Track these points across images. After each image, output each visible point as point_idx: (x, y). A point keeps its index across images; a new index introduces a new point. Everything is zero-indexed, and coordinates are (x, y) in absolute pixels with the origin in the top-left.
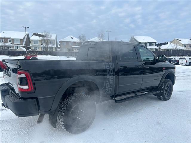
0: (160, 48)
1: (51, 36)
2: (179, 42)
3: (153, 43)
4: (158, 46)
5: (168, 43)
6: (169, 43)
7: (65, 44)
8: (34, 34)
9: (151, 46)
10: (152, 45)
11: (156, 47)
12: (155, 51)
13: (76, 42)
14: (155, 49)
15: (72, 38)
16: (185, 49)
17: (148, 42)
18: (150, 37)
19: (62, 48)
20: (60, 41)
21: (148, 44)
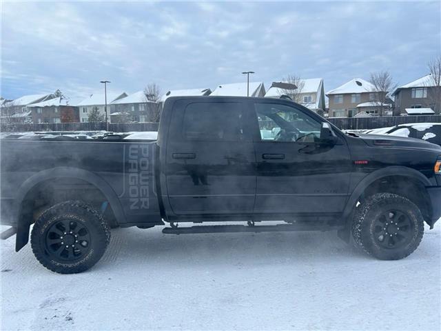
1: (303, 85)
7: (341, 100)
8: (275, 85)
13: (368, 93)
15: (359, 84)
19: (334, 111)
20: (328, 93)
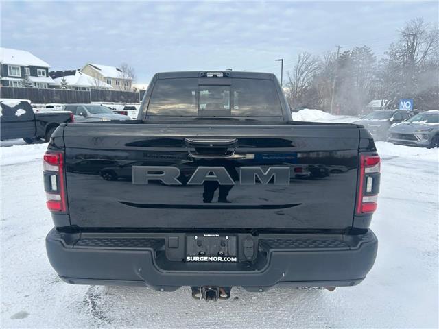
0: (64, 84)
2: (97, 72)
3: (41, 70)
4: (53, 78)
5: (75, 71)
6: (77, 72)
9: (36, 76)
10: (40, 74)
11: (50, 80)
12: (47, 88)
14: (48, 84)
16: (111, 87)
17: (28, 67)
18: (29, 53)
21: (28, 71)
